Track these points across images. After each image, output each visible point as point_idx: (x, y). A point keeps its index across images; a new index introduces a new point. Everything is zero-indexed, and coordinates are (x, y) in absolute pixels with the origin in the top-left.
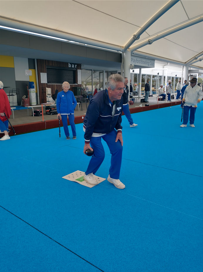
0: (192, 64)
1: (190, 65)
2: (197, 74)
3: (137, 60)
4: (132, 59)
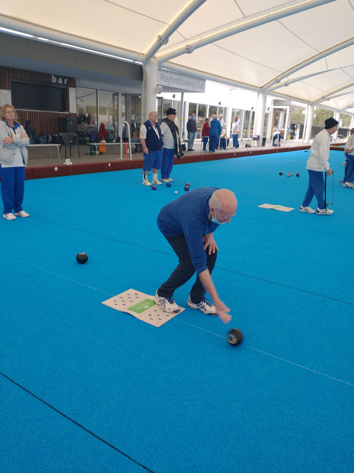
0: (274, 91)
2: (288, 108)
3: (171, 78)
4: (162, 76)
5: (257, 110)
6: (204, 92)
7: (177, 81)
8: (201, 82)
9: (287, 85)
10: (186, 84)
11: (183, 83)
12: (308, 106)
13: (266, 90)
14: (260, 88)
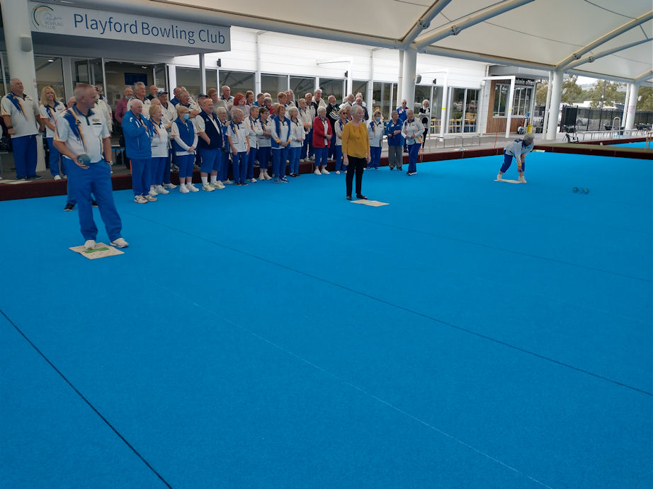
0: (434, 44)
1: (428, 48)
2: (513, 78)
3: (110, 22)
4: (79, 19)
5: (401, 81)
6: (230, 51)
7: (133, 28)
8: (213, 31)
9: (455, 32)
10: (165, 33)
11: (155, 30)
12: (552, 73)
13: (412, 45)
14: (399, 40)
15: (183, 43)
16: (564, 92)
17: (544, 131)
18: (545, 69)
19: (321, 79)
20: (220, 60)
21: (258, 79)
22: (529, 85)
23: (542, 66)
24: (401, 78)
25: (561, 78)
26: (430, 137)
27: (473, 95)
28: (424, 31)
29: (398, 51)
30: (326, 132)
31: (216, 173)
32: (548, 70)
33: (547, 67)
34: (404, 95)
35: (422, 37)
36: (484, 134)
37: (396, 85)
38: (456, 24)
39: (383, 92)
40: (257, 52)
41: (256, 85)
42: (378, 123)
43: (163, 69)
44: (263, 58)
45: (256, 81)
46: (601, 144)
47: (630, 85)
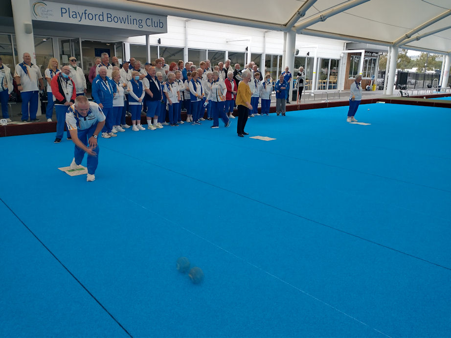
0: (308, 28)
1: (304, 31)
2: (363, 51)
3: (85, 13)
4: (64, 11)
5: (285, 54)
6: (167, 32)
7: (101, 17)
8: (156, 19)
9: (323, 19)
10: (122, 20)
11: (116, 19)
12: (390, 48)
13: (293, 28)
14: (283, 25)
15: (135, 27)
16: (399, 62)
17: (384, 89)
18: (385, 45)
19: (229, 53)
20: (160, 39)
21: (186, 53)
22: (374, 57)
23: (384, 43)
24: (285, 51)
25: (396, 52)
26: (304, 92)
27: (335, 63)
28: (301, 19)
29: (283, 32)
30: (233, 89)
31: (157, 117)
32: (387, 46)
33: (387, 44)
34: (287, 64)
35: (300, 23)
36: (342, 91)
37: (281, 57)
38: (323, 13)
39: (273, 61)
40: (185, 34)
41: (185, 57)
42: (268, 83)
43: (121, 45)
44: (189, 37)
45: (185, 54)
46: (425, 98)
47: (445, 56)
